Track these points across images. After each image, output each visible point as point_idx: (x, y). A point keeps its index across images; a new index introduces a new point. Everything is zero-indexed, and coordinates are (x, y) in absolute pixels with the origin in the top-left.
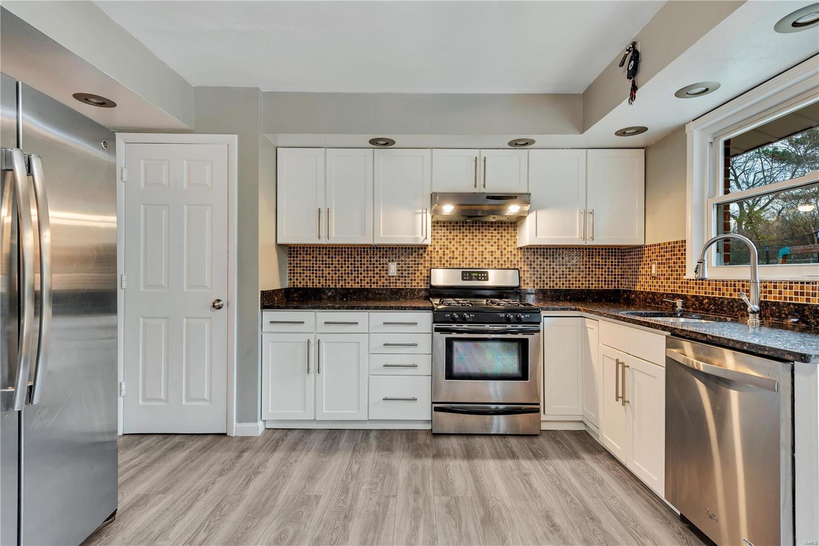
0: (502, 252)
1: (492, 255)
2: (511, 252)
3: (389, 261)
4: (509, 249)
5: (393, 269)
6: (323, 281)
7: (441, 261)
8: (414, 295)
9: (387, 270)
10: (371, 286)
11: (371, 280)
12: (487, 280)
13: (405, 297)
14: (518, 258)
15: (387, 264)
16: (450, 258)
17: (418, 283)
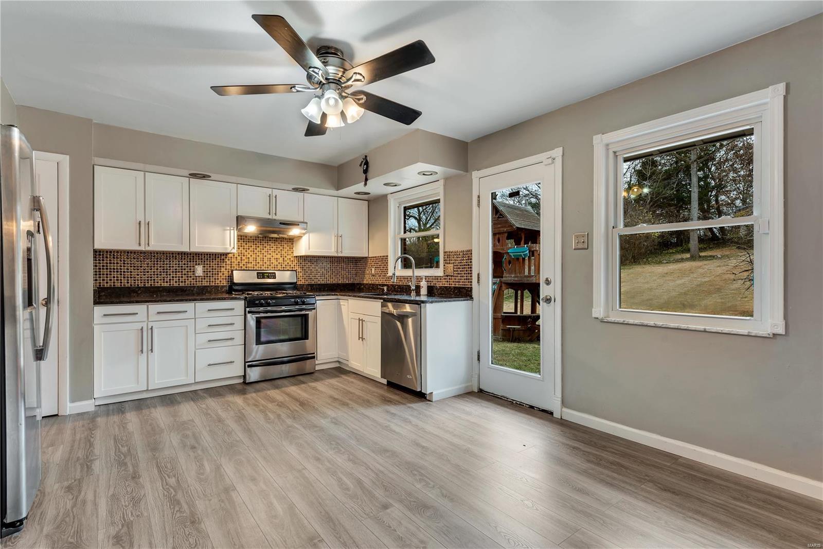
0: (284, 259)
1: (277, 261)
2: (290, 259)
3: (196, 264)
4: (289, 257)
5: (199, 271)
6: (131, 281)
7: (239, 265)
8: (218, 290)
9: (193, 272)
10: (179, 284)
11: (179, 280)
12: (275, 278)
13: (210, 292)
14: (294, 263)
15: (193, 267)
16: (246, 262)
17: (220, 281)
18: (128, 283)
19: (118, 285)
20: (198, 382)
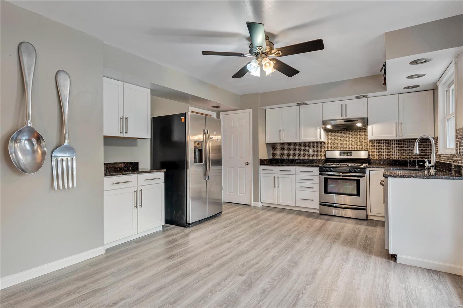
0: (361, 143)
1: (356, 144)
2: (366, 143)
3: (310, 148)
4: (365, 141)
5: (311, 151)
6: (284, 156)
7: (332, 147)
8: (320, 162)
9: (308, 152)
10: (302, 158)
11: (302, 156)
12: (352, 155)
13: (316, 163)
14: (370, 145)
15: (308, 149)
16: (336, 146)
17: (322, 157)
18: (283, 157)
19: (279, 158)
20: (297, 206)
